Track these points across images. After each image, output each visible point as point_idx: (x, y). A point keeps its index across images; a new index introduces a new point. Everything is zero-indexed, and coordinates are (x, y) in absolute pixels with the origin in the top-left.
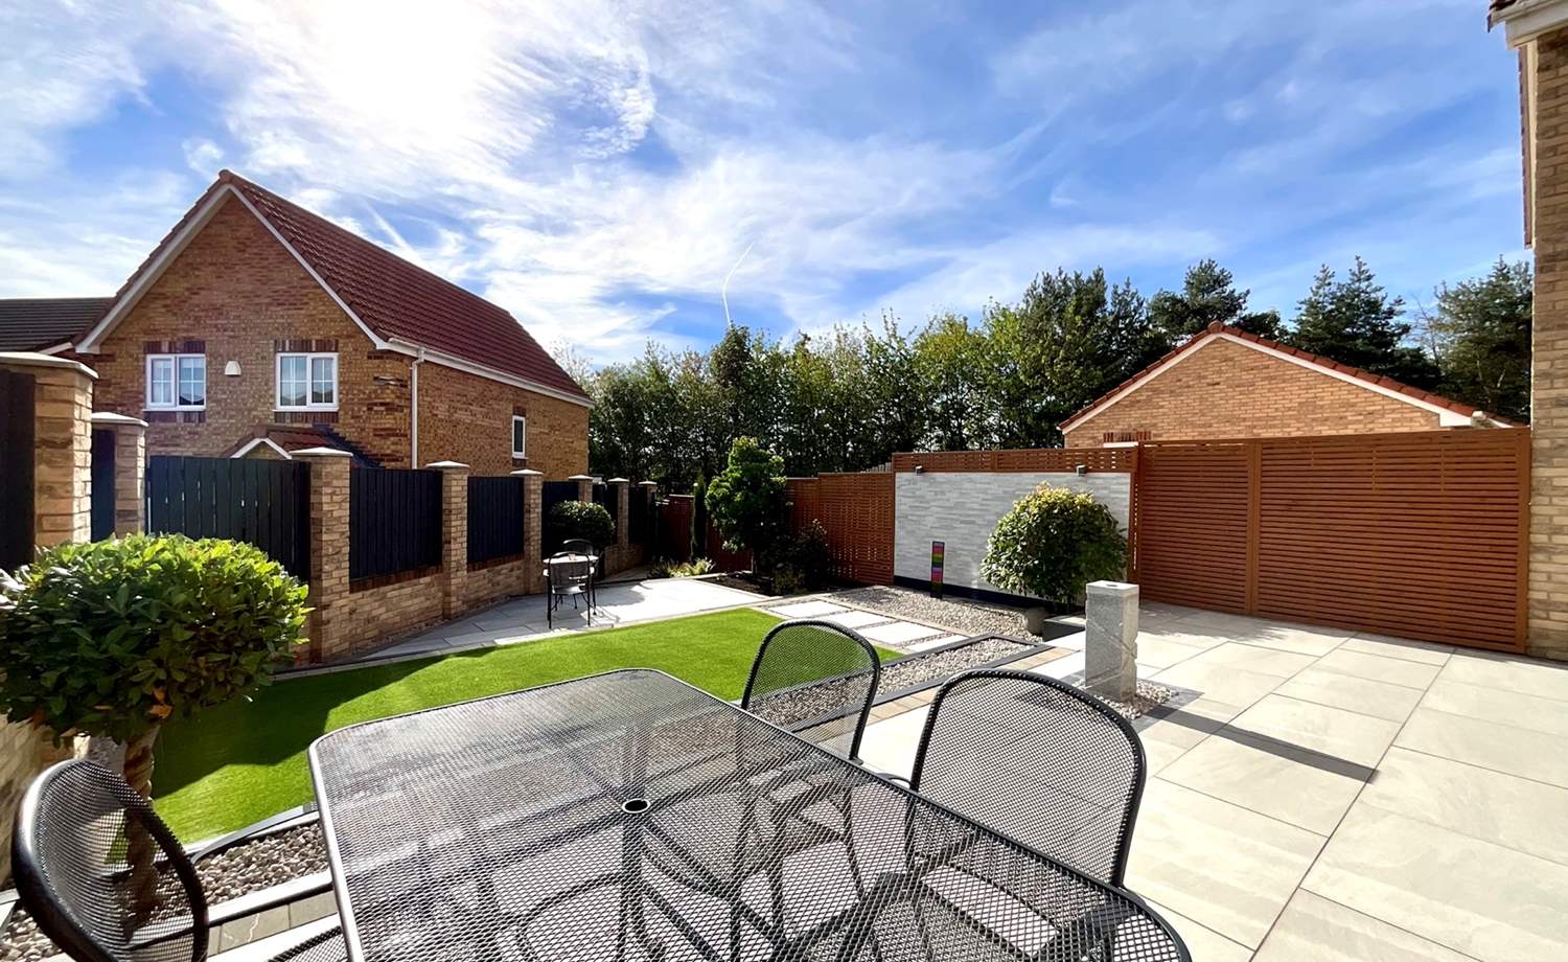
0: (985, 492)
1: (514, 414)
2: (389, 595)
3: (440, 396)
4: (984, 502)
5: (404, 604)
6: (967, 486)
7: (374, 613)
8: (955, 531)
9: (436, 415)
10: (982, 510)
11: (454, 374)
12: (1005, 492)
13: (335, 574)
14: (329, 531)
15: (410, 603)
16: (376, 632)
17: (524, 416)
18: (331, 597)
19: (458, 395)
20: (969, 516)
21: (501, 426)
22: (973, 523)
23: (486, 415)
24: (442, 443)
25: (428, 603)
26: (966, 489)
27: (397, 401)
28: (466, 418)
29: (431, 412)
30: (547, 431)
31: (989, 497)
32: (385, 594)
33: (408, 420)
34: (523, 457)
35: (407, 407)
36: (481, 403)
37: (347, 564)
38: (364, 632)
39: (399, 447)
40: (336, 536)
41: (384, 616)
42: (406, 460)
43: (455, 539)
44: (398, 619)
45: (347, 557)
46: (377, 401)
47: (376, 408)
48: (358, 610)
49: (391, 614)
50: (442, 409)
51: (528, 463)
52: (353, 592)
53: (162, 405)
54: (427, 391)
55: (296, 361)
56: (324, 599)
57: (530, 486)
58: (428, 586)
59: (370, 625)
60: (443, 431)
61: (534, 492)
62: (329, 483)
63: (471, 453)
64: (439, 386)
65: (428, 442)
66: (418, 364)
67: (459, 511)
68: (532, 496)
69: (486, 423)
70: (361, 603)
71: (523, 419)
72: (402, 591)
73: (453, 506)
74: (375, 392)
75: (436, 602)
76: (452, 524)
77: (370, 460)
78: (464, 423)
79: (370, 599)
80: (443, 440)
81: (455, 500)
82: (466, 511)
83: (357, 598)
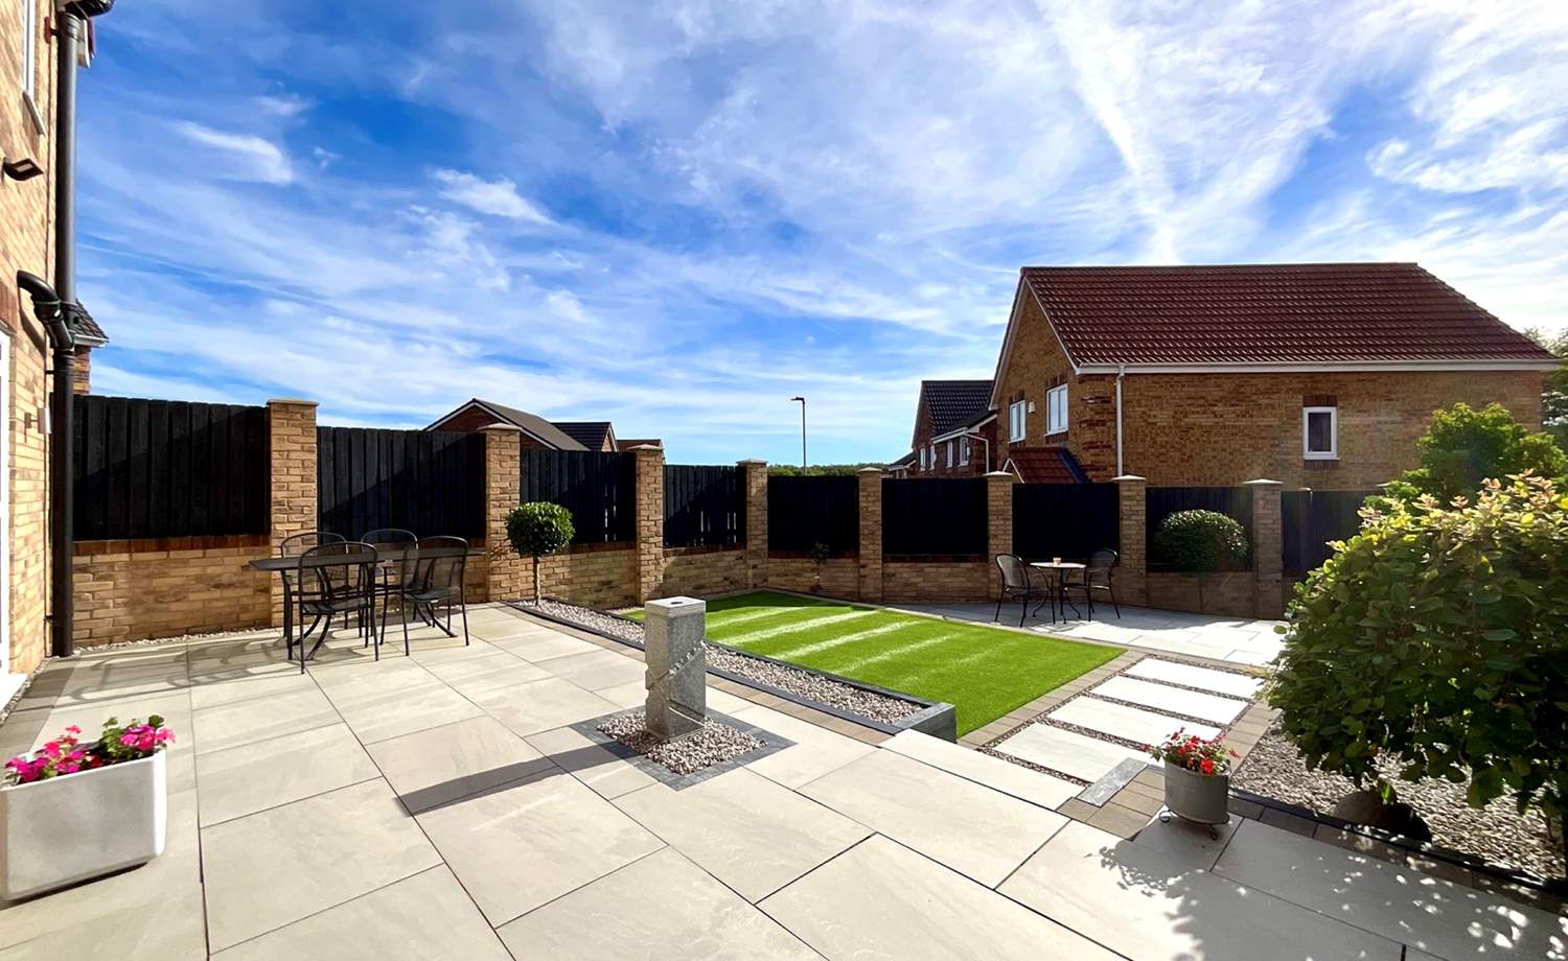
1: (1305, 406)
3: (1159, 404)
5: (940, 580)
7: (913, 580)
9: (1155, 424)
11: (1183, 378)
13: (870, 547)
15: (947, 580)
17: (1331, 405)
18: (868, 561)
19: (1189, 398)
21: (1277, 424)
23: (1243, 415)
24: (1164, 450)
25: (970, 585)
27: (1097, 417)
28: (1205, 420)
29: (1145, 421)
32: (923, 568)
33: (1112, 432)
34: (1334, 457)
35: (1110, 420)
36: (1234, 401)
37: (880, 542)
38: (901, 592)
39: (1101, 458)
41: (922, 585)
42: (1110, 470)
43: (996, 536)
44: (936, 589)
45: (880, 537)
46: (1086, 421)
47: (1083, 425)
48: (898, 575)
49: (929, 584)
50: (1163, 417)
51: (1341, 464)
52: (888, 562)
53: (1014, 438)
54: (1139, 401)
55: (1054, 394)
56: (862, 562)
57: (1124, 492)
58: (969, 570)
59: (908, 588)
60: (1166, 439)
61: (1130, 498)
62: (864, 490)
63: (1215, 457)
64: (1159, 397)
65: (1141, 450)
66: (1122, 378)
67: (1000, 513)
68: (1125, 503)
69: (1243, 422)
70: (900, 570)
71: (1332, 410)
72: (942, 570)
73: (995, 509)
74: (1082, 412)
75: (979, 585)
76: (992, 523)
77: (1081, 470)
78: (1201, 426)
79: (908, 570)
80: (1164, 447)
81: (997, 504)
82: (1011, 513)
83: (893, 567)
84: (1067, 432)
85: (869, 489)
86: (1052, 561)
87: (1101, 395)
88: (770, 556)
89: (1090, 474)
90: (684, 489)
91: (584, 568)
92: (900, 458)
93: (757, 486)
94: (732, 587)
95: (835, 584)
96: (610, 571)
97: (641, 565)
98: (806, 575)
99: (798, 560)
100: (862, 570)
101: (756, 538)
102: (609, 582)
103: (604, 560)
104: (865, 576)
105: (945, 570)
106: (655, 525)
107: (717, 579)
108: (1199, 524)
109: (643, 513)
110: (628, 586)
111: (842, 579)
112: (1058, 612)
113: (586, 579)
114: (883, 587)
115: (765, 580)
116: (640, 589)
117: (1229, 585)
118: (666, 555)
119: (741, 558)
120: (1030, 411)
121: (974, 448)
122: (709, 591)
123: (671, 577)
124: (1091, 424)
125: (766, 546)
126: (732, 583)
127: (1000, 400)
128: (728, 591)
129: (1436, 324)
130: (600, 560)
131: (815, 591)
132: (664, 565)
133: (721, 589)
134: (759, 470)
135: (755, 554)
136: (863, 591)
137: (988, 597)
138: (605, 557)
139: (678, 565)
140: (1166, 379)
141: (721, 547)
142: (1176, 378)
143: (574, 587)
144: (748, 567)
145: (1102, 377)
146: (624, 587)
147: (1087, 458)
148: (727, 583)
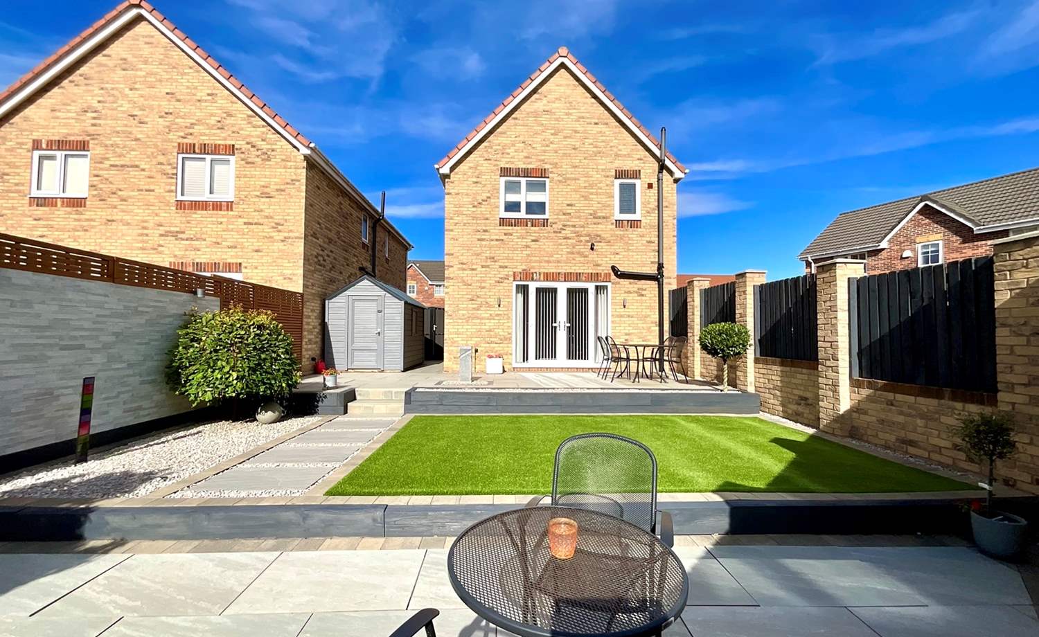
0: (100, 306)
4: (100, 319)
6: (70, 295)
8: (50, 362)
10: (94, 330)
12: (125, 307)
20: (75, 338)
22: (81, 347)
26: (70, 301)
31: (107, 313)
91: (788, 379)
102: (806, 400)
103: (802, 376)
106: (831, 347)
113: (790, 391)
130: (799, 376)
138: (802, 373)
139: (881, 403)
143: (783, 394)
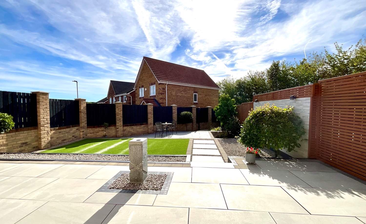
1: (194, 93)
2: (134, 128)
3: (173, 91)
7: (130, 131)
9: (172, 95)
11: (177, 86)
13: (119, 123)
14: (118, 116)
15: (138, 130)
16: (131, 134)
17: (197, 93)
18: (119, 127)
19: (178, 90)
21: (190, 96)
23: (186, 94)
24: (174, 100)
25: (144, 130)
27: (163, 92)
28: (180, 95)
29: (171, 94)
30: (204, 96)
32: (133, 127)
33: (165, 96)
34: (197, 102)
35: (165, 93)
36: (184, 91)
37: (122, 122)
38: (128, 134)
39: (163, 101)
40: (119, 117)
42: (165, 104)
43: (150, 118)
44: (136, 132)
45: (122, 120)
46: (160, 93)
47: (160, 94)
48: (126, 130)
49: (134, 131)
50: (174, 93)
51: (198, 103)
52: (124, 127)
53: (141, 96)
54: (170, 90)
55: (152, 87)
56: (117, 127)
57: (173, 108)
58: (144, 127)
59: (129, 133)
60: (174, 98)
61: (174, 109)
62: (118, 108)
63: (182, 102)
64: (173, 89)
65: (170, 100)
66: (167, 85)
67: (150, 113)
68: (174, 110)
69: (186, 95)
70: (127, 128)
71: (197, 94)
72: (137, 127)
73: (149, 112)
74: (159, 91)
75: (146, 130)
76: (149, 115)
77: (159, 104)
78: (180, 96)
79: (129, 128)
80: (174, 99)
81: (150, 111)
82: (153, 113)
83: (125, 128)
84: (155, 95)
85: (119, 108)
86: (165, 123)
87: (163, 88)
88: (88, 128)
89: (161, 105)
90: (57, 107)
91: (14, 138)
92: (99, 101)
93: (83, 107)
94: (76, 139)
95: (109, 134)
96: (26, 138)
97: (41, 135)
98: (100, 132)
99: (97, 128)
100: (117, 130)
101: (83, 123)
102: (26, 143)
103: (23, 135)
104: (118, 131)
105: (138, 127)
106: (47, 120)
107: (70, 137)
108: (186, 114)
109: (41, 116)
110: (35, 143)
111: (111, 133)
112: (168, 134)
113: (15, 143)
114: (123, 133)
115: (86, 135)
116: (41, 144)
117: (189, 125)
118: (51, 130)
119: (78, 129)
120: (145, 90)
121: (128, 98)
122: (68, 141)
123: (53, 138)
124: (161, 94)
125: (86, 125)
126: (75, 138)
127: (136, 87)
128: (74, 140)
129: (205, 82)
130: (21, 135)
131: (105, 137)
132: (50, 134)
133: (72, 140)
134: (83, 102)
135: (83, 127)
136: (118, 135)
137: (148, 133)
138: (24, 133)
139: (55, 134)
140: (174, 86)
141: (71, 126)
142: (176, 86)
143: (9, 147)
144: (81, 132)
145: (163, 84)
146: (33, 144)
147: (160, 101)
148: (74, 137)
